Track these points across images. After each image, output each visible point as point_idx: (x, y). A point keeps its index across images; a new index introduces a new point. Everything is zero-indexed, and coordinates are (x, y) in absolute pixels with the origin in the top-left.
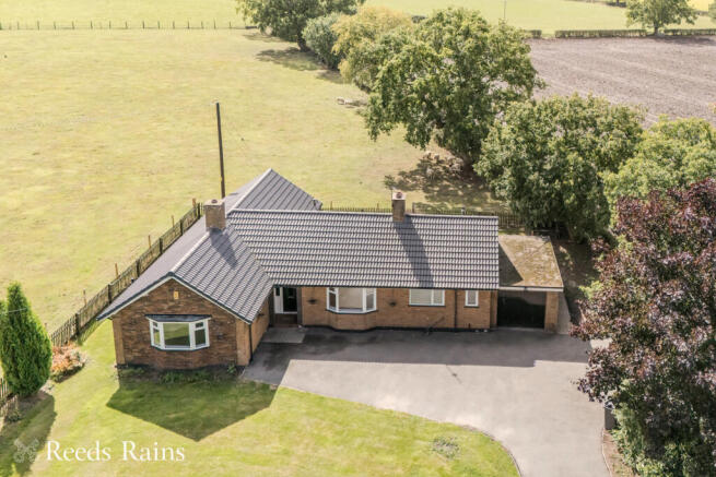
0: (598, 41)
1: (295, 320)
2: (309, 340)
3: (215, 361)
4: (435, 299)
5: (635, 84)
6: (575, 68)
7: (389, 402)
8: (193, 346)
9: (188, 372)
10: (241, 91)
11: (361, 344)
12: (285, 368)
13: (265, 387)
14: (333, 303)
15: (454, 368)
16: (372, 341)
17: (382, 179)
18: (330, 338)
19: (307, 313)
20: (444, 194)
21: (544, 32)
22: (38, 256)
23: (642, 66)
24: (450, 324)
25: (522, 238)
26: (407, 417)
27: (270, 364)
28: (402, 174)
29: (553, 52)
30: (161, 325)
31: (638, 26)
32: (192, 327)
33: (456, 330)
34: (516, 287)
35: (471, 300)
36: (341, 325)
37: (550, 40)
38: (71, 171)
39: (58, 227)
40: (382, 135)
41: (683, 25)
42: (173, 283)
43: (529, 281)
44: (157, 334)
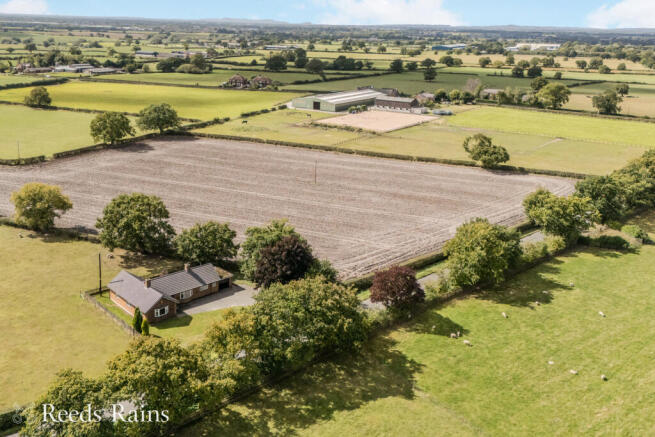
4: (206, 288)
8: (166, 313)
14: (182, 297)
18: (185, 304)
21: (46, 156)
24: (209, 293)
31: (102, 141)
32: (166, 309)
35: (214, 286)
37: (52, 161)
41: (128, 137)
42: (162, 299)
43: (225, 276)
44: (157, 312)
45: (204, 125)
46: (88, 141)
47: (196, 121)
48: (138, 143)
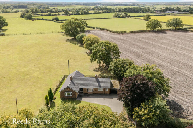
0: (139, 33)
1: (82, 93)
2: (84, 95)
3: (73, 98)
4: (102, 90)
5: (144, 46)
6: (132, 42)
7: (96, 103)
8: (70, 96)
9: (70, 99)
10: (65, 50)
11: (92, 96)
12: (82, 98)
13: (80, 101)
14: (87, 90)
15: (104, 99)
16: (93, 95)
17: (93, 69)
18: (87, 95)
19: (84, 92)
20: (104, 72)
22: (44, 83)
23: (147, 41)
24: (104, 93)
25: (115, 81)
26: (98, 104)
27: (80, 98)
28: (96, 68)
29: (128, 37)
30: (66, 93)
31: (149, 29)
32: (70, 93)
33: (105, 94)
34: (113, 88)
35: (107, 90)
36: (88, 93)
37: (128, 33)
38: (42, 69)
39: (44, 79)
40: (93, 62)
41: (159, 28)
42: (68, 88)
43: (115, 87)
44: (66, 94)
48: (163, 31)
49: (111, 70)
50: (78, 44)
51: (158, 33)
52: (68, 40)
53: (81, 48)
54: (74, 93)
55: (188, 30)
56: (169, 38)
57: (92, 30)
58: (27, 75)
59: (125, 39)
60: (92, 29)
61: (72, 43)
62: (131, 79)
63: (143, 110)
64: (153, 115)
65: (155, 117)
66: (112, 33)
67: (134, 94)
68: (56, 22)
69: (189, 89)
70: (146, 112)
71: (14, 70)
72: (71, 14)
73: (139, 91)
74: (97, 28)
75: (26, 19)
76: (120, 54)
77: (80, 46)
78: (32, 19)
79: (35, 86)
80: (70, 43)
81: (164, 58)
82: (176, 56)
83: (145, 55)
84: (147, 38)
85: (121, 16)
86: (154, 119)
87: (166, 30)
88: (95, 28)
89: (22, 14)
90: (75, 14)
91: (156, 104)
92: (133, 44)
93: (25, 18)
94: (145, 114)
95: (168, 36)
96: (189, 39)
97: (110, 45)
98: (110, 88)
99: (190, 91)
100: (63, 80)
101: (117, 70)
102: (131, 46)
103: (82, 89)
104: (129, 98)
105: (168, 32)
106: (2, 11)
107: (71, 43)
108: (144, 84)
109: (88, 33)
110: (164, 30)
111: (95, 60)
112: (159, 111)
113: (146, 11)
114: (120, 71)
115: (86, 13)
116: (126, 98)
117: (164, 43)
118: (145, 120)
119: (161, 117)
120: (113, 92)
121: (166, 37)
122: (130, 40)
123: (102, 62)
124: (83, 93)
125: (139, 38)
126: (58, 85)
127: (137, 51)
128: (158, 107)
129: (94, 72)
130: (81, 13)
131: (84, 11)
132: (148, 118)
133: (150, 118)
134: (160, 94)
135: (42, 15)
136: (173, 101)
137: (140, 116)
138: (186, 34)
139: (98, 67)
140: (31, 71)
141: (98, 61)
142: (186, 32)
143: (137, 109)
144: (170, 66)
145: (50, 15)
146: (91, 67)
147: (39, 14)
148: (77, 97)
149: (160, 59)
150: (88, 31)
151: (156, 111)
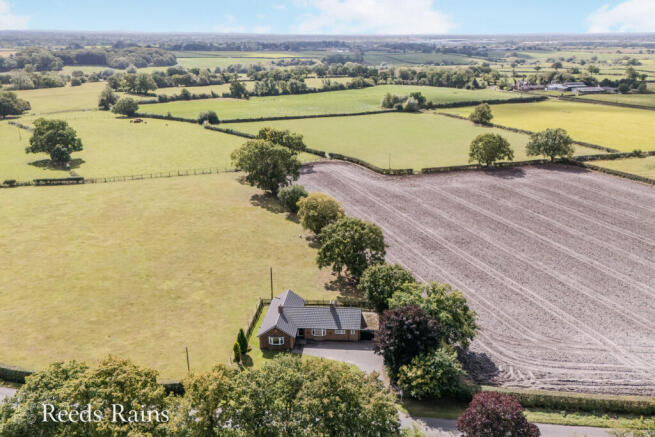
1: (303, 338)
2: (308, 343)
3: (285, 347)
4: (342, 332)
5: (453, 220)
6: (425, 205)
8: (280, 344)
10: (253, 232)
11: (322, 344)
12: (303, 349)
14: (314, 333)
17: (323, 285)
18: (314, 342)
19: (306, 336)
20: (348, 292)
21: (415, 170)
23: (464, 202)
24: (347, 339)
25: (369, 313)
27: (299, 349)
28: (331, 282)
29: (416, 189)
31: (476, 162)
32: (280, 339)
33: (348, 341)
34: (366, 329)
35: (353, 333)
36: (316, 339)
38: (207, 283)
39: (218, 307)
40: (323, 268)
41: (506, 160)
42: (275, 328)
43: (370, 328)
44: (271, 340)
45: (614, 156)
46: (463, 158)
47: (613, 151)
48: (515, 169)
49: (364, 289)
50: (282, 212)
51: (500, 176)
52: (255, 197)
53: (291, 223)
54: (287, 337)
55: (586, 163)
56: (526, 192)
57: (317, 163)
58: (179, 297)
59: (407, 195)
60: (318, 158)
61: (268, 209)
62: (396, 314)
63: (414, 369)
64: (431, 379)
65: (435, 382)
66: (373, 174)
67: (400, 341)
68: (212, 129)
69: (524, 332)
70: (419, 373)
71: (146, 286)
72: (252, 95)
73: (410, 336)
74: (332, 155)
75: (118, 115)
76: (386, 249)
77: (289, 218)
78: (138, 115)
79: (202, 323)
80: (263, 207)
81: (493, 254)
82: (523, 250)
83: (451, 246)
84: (467, 191)
85: (404, 105)
86: (432, 385)
87: (525, 164)
88: (327, 155)
89: (105, 98)
90: (263, 95)
91: (437, 359)
92: (426, 213)
93: (116, 111)
94: (417, 377)
95: (525, 185)
96: (576, 198)
97: (363, 229)
98: (359, 328)
99: (525, 337)
100: (260, 310)
101: (376, 290)
102: (420, 219)
103: (301, 331)
104: (392, 348)
105: (530, 172)
106: (35, 82)
107: (265, 210)
108: (419, 324)
109: (308, 173)
110: (518, 164)
111: (329, 265)
112: (441, 371)
113: (486, 83)
114: (382, 292)
115: (297, 88)
116: (386, 348)
117: (507, 209)
118: (416, 387)
119: (445, 381)
120: (365, 338)
121: (518, 190)
122: (419, 200)
123: (345, 268)
124: (305, 339)
125: (444, 193)
126: (251, 321)
127: (433, 236)
128: (440, 365)
129: (325, 291)
130: (281, 91)
131: (292, 84)
132: (422, 383)
133: (426, 384)
134: (455, 341)
135: (163, 100)
136: (484, 355)
137: (408, 381)
138: (574, 180)
139: (335, 278)
140: (185, 289)
141: (334, 267)
142: (579, 171)
143: (405, 368)
144: (501, 278)
145: (186, 97)
146: (320, 278)
147: (154, 95)
148: (294, 346)
149: (483, 258)
150: (307, 166)
151: (436, 371)
